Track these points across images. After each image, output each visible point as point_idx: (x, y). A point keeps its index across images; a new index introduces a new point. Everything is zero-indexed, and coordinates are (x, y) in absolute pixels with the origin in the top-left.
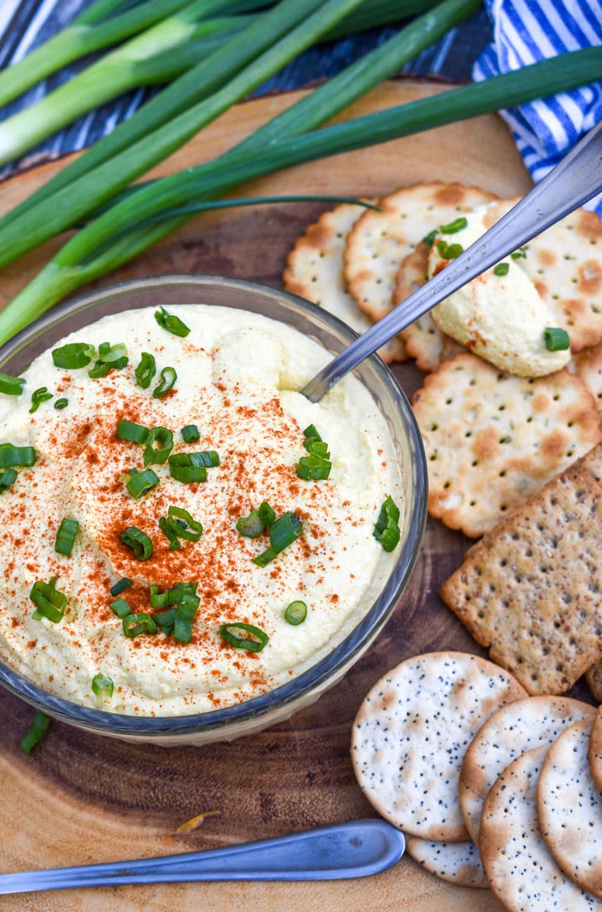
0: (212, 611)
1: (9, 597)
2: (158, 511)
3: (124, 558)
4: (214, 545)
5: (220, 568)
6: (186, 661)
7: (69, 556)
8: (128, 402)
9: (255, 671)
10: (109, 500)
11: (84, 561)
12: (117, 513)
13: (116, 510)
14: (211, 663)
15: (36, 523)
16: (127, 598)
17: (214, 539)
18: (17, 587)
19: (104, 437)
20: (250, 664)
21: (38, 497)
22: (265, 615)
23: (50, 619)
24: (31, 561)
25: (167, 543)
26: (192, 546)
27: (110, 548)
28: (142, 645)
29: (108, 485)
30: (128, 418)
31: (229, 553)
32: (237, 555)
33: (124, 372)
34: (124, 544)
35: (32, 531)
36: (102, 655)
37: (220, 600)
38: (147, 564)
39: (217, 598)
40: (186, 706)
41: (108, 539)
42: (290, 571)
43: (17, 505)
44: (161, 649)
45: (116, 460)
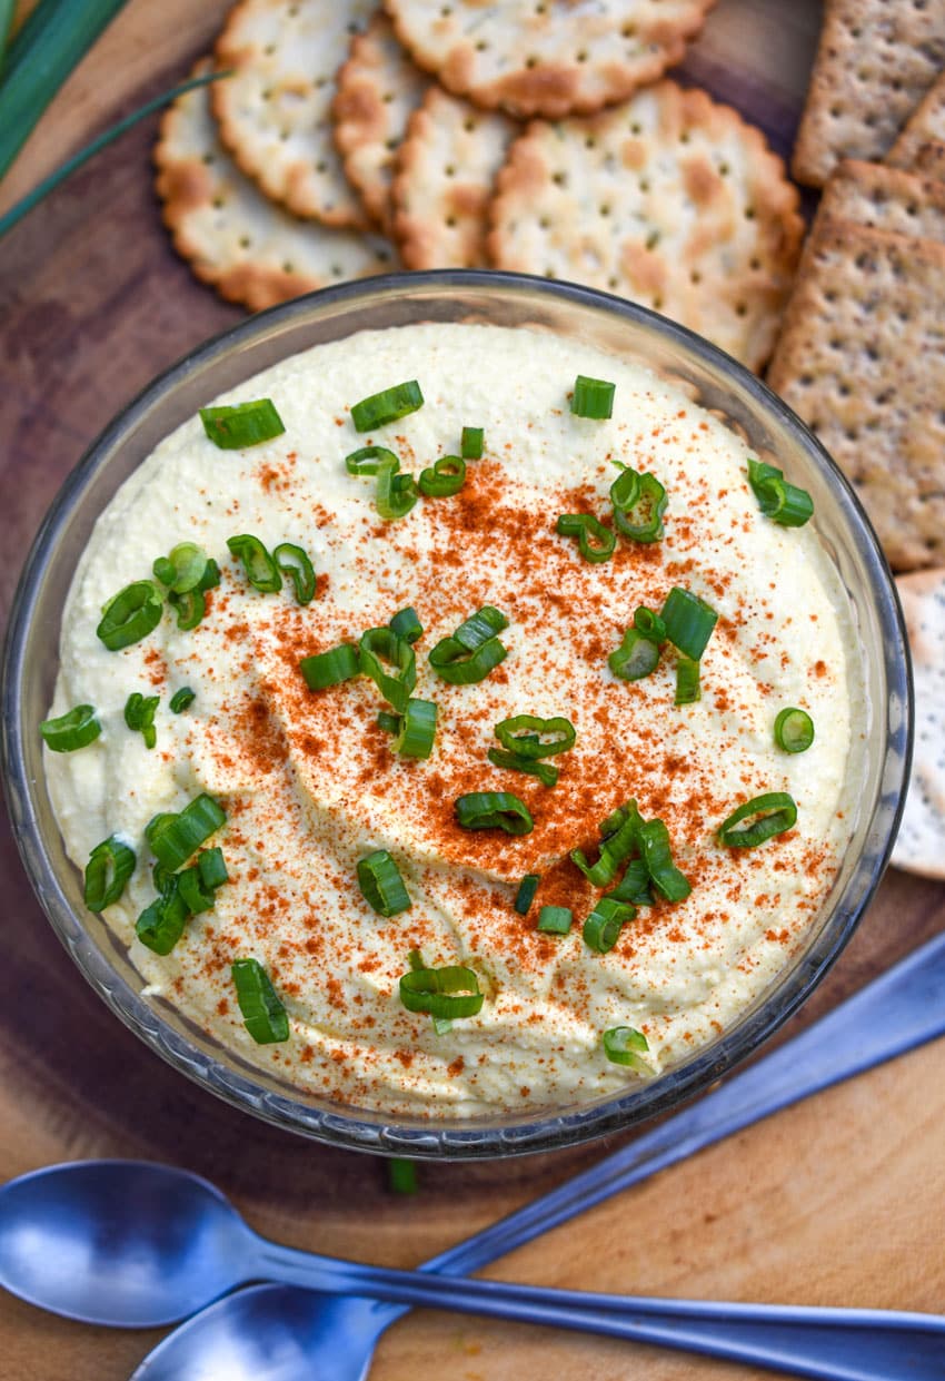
0: (683, 823)
1: (366, 1031)
2: (474, 748)
3: (498, 850)
4: (599, 730)
5: (636, 755)
6: (709, 917)
7: (408, 908)
8: (278, 628)
9: (805, 854)
10: (389, 785)
11: (438, 898)
12: (420, 795)
13: (414, 791)
14: (742, 892)
15: (314, 897)
16: (543, 899)
17: (591, 722)
18: (368, 1009)
19: (297, 704)
20: (793, 849)
21: (281, 859)
22: (755, 768)
23: (464, 1016)
24: (357, 958)
25: (532, 781)
26: (571, 758)
27: (465, 852)
28: (634, 947)
29: (369, 766)
30: (302, 652)
31: (630, 725)
32: (643, 717)
33: (225, 588)
34: (476, 830)
35: (318, 914)
36: (580, 1005)
37: (679, 797)
38: (537, 832)
39: (672, 799)
40: (750, 976)
41: (446, 840)
42: (735, 682)
43: (258, 896)
44: (662, 930)
45: (345, 723)
